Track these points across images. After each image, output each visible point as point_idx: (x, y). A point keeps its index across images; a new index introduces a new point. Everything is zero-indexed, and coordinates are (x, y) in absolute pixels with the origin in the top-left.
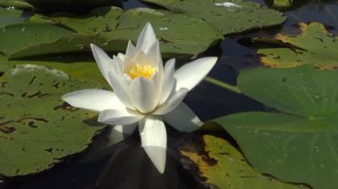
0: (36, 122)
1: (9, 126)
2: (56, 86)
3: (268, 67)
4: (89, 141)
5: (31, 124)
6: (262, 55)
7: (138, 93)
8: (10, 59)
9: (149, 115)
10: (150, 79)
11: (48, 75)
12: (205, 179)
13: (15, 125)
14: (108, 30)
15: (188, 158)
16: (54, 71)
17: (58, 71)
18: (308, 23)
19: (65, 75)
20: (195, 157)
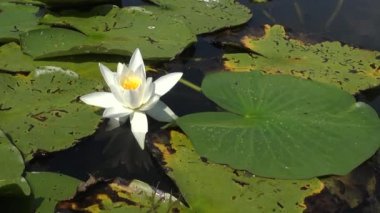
0: (60, 113)
1: (43, 115)
2: (70, 83)
3: (228, 70)
4: (96, 127)
5: (57, 114)
6: (226, 59)
7: (128, 98)
8: (35, 60)
9: (137, 110)
10: (137, 90)
11: (63, 75)
12: (165, 163)
13: (46, 115)
14: (107, 30)
15: (157, 148)
16: (68, 72)
17: (70, 71)
18: (272, 26)
19: (76, 75)
20: (162, 148)
